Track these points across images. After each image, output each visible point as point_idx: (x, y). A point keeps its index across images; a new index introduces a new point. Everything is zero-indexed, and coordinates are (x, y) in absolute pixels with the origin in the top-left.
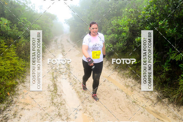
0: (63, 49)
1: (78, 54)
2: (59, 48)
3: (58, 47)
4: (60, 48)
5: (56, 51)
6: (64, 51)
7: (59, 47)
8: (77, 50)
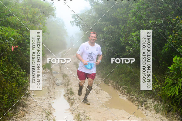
0: (69, 87)
1: (107, 100)
2: (58, 85)
3: (54, 81)
4: (62, 84)
5: (52, 92)
6: (72, 93)
7: (57, 82)
8: (102, 92)
